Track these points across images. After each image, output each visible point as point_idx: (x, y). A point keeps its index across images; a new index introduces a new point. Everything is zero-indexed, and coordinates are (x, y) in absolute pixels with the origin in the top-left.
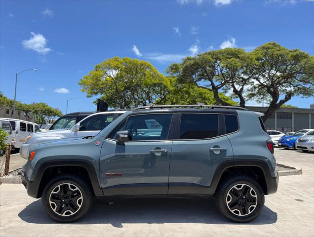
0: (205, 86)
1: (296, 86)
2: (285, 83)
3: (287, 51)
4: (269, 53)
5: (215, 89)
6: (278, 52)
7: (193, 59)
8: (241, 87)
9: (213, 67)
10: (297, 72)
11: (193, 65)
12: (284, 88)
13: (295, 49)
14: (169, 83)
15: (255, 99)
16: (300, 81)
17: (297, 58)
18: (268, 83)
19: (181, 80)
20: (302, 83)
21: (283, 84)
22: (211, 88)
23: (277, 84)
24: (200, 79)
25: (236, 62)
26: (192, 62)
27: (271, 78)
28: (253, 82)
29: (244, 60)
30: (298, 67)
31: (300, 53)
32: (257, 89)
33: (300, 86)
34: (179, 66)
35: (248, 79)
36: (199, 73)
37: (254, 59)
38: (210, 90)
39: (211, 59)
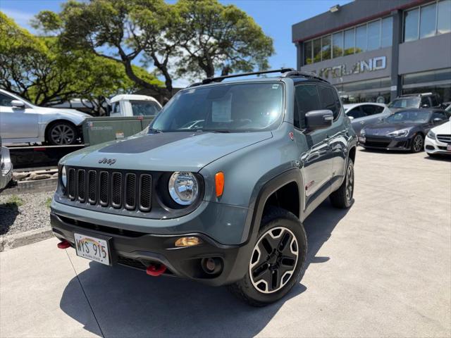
0: (111, 55)
1: (234, 59)
2: (221, 53)
3: (221, 7)
4: (197, 6)
5: (126, 60)
6: (209, 7)
7: (80, 6)
8: (164, 59)
9: (120, 24)
10: (234, 39)
11: (82, 16)
12: (220, 62)
13: (230, 5)
14: (45, 48)
15: (186, 77)
16: (239, 51)
17: (234, 17)
18: (199, 53)
19: (66, 43)
20: (240, 55)
21: (220, 56)
22: (119, 58)
23: (211, 55)
24: (101, 44)
25: (152, 17)
26: (79, 11)
27: (203, 46)
28: (181, 53)
29: (161, 14)
30: (233, 30)
31: (236, 11)
32: (188, 62)
33: (238, 59)
34: (57, 18)
35: (174, 46)
36: (97, 33)
37: (177, 15)
38: (118, 61)
39: (111, 7)
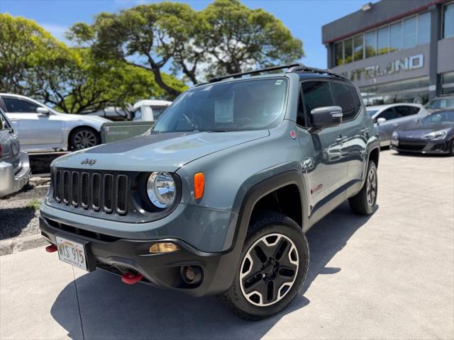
0: (142, 64)
1: (263, 63)
2: (249, 58)
3: (248, 11)
4: (225, 12)
5: (156, 68)
6: (237, 12)
7: (112, 17)
8: (193, 65)
9: (149, 33)
10: (262, 43)
11: (113, 26)
12: (248, 66)
13: (258, 8)
14: (80, 59)
16: (267, 55)
17: (261, 20)
18: (227, 59)
19: (99, 53)
20: (269, 59)
21: (248, 61)
22: (149, 66)
23: (238, 60)
24: (131, 53)
25: (178, 23)
26: (109, 22)
27: (232, 51)
28: (210, 59)
29: (189, 20)
30: (262, 34)
31: (263, 14)
32: (217, 68)
33: (267, 64)
34: (89, 29)
35: (202, 53)
36: (128, 42)
37: (204, 21)
38: (148, 69)
39: (140, 17)
